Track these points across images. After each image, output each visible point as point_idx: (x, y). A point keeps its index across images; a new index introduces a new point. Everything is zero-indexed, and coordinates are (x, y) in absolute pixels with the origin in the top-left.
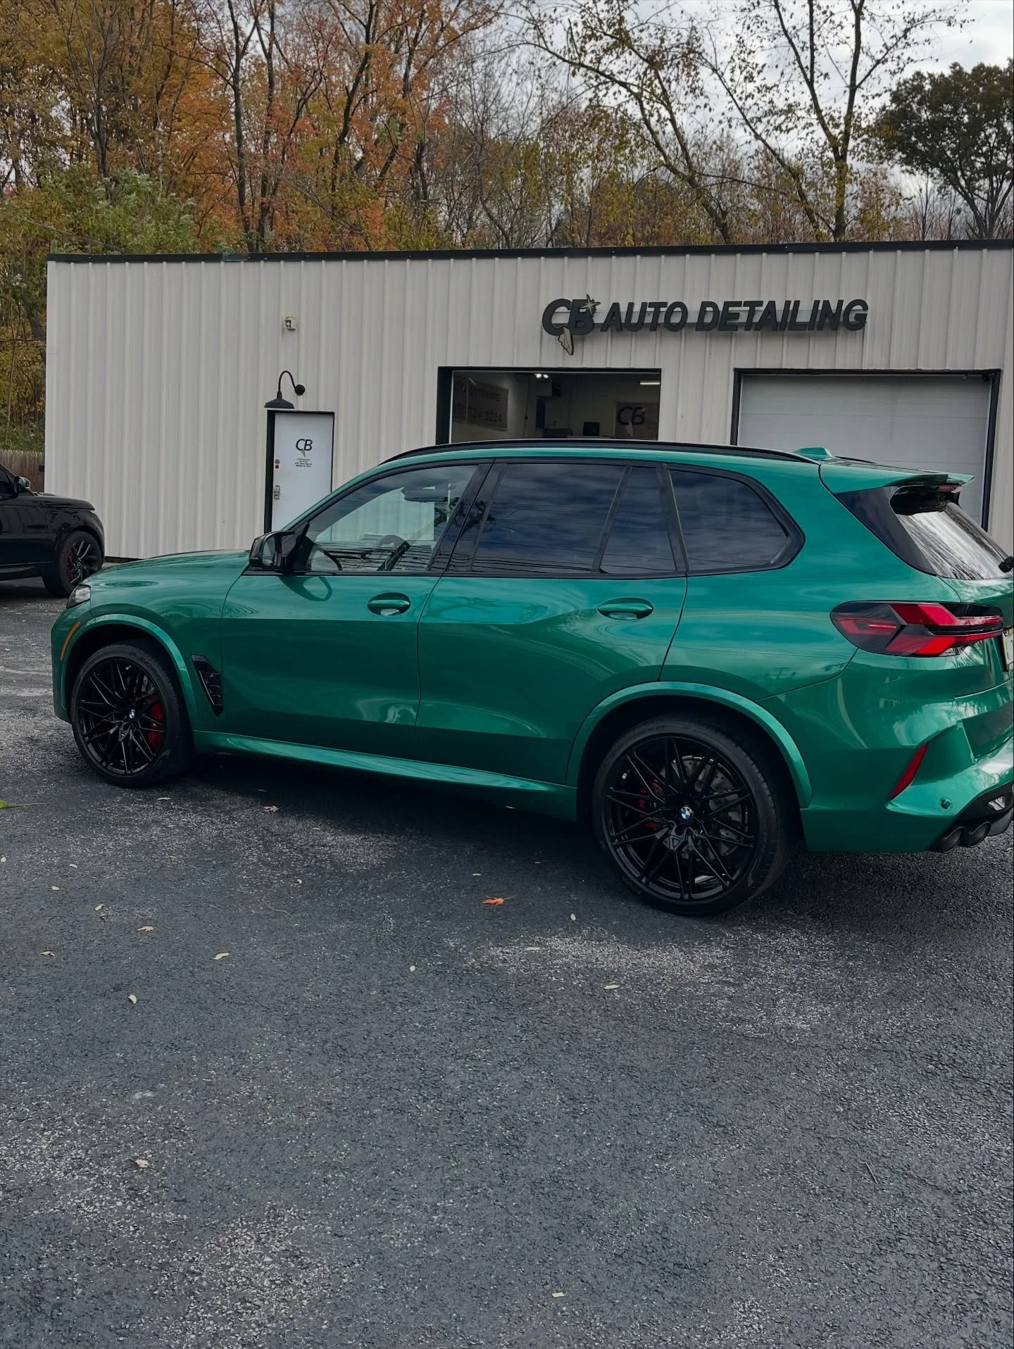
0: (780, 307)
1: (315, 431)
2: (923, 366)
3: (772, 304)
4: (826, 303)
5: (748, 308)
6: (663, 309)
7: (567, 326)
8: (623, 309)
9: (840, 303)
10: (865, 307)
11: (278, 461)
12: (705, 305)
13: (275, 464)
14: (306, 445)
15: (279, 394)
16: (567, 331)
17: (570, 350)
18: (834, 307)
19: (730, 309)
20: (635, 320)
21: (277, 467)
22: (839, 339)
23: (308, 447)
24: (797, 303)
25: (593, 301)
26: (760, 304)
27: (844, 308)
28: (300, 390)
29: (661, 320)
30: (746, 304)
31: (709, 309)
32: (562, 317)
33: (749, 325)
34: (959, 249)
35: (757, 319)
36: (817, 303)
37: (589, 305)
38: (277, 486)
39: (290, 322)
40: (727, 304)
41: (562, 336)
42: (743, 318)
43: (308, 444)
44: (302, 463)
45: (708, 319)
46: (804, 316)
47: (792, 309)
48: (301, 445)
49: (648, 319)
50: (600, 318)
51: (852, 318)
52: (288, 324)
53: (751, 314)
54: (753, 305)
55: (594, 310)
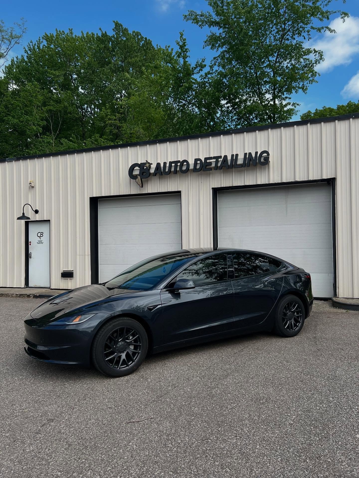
0: (229, 158)
1: (44, 228)
2: (298, 179)
3: (226, 157)
4: (250, 154)
5: (215, 160)
6: (179, 164)
7: (139, 175)
8: (162, 165)
9: (256, 153)
10: (268, 154)
11: (30, 242)
12: (196, 160)
13: (29, 244)
14: (41, 234)
15: (23, 214)
16: (139, 177)
17: (141, 185)
18: (254, 155)
19: (208, 161)
20: (167, 170)
21: (30, 245)
22: (258, 170)
23: (42, 235)
24: (237, 155)
25: (149, 163)
26: (220, 157)
27: (258, 156)
28: (37, 212)
29: (178, 169)
30: (214, 158)
31: (199, 162)
32: (137, 171)
33: (216, 168)
34: (310, 124)
35: (219, 165)
36: (246, 154)
37: (147, 165)
38: (31, 253)
39: (31, 183)
40: (206, 159)
41: (137, 179)
42: (213, 165)
43: (42, 234)
44: (40, 242)
45: (198, 167)
46: (240, 161)
47: (235, 158)
48: (39, 235)
49: (173, 169)
50: (152, 171)
51: (262, 160)
52: (30, 184)
53: (217, 162)
54: (217, 158)
55: (150, 167)
